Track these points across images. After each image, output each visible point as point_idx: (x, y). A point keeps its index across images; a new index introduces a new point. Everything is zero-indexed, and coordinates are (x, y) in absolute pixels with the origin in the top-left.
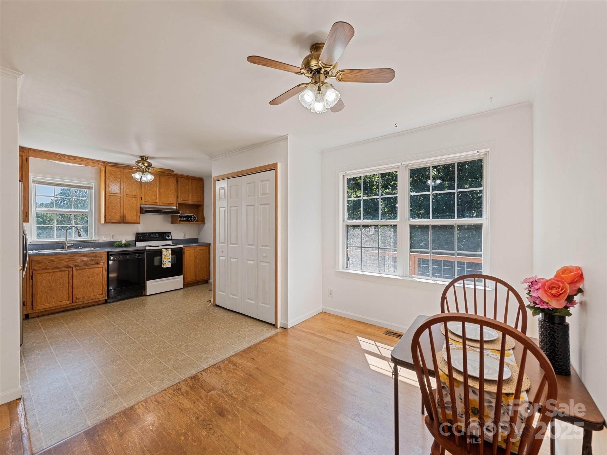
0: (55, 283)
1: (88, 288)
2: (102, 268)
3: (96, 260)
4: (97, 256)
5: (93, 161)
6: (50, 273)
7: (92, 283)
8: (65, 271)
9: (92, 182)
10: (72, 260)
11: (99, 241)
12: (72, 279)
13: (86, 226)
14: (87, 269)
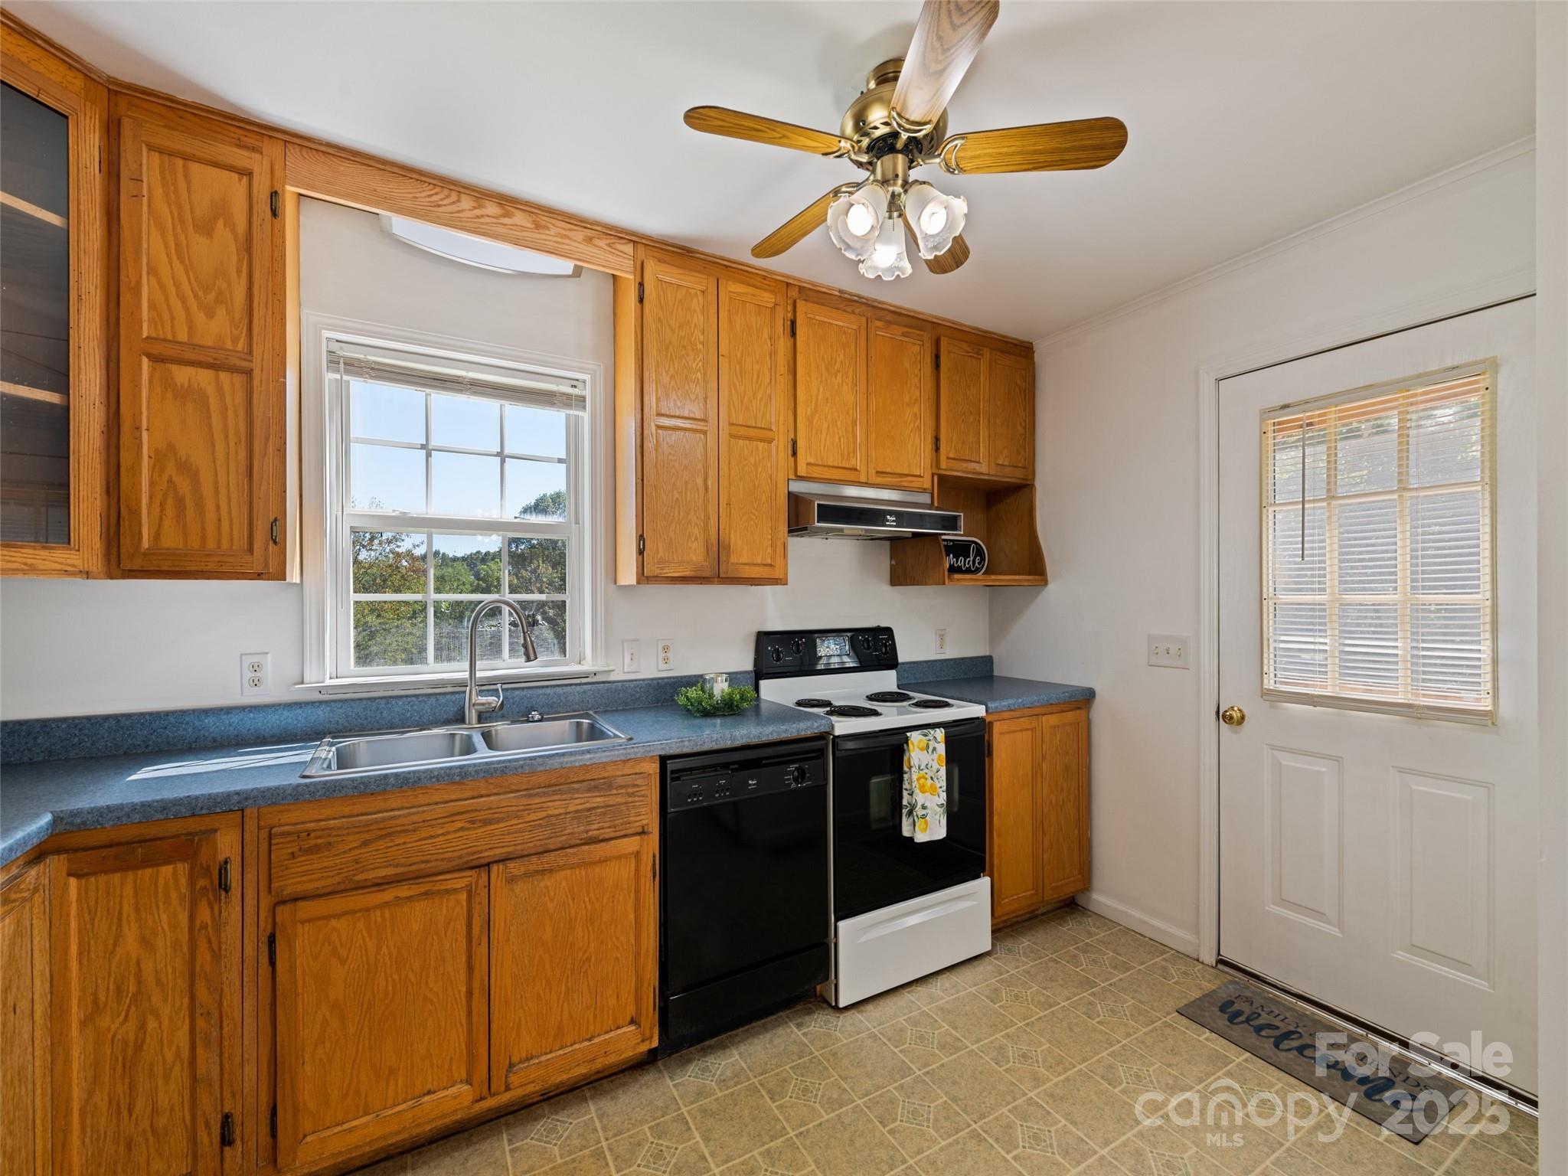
0: (400, 975)
1: (567, 992)
2: (633, 861)
3: (604, 814)
4: (610, 787)
5: (589, 233)
6: (368, 910)
7: (589, 959)
8: (448, 892)
9: (581, 370)
10: (486, 822)
11: (613, 677)
12: (485, 940)
13: (558, 597)
14: (561, 868)
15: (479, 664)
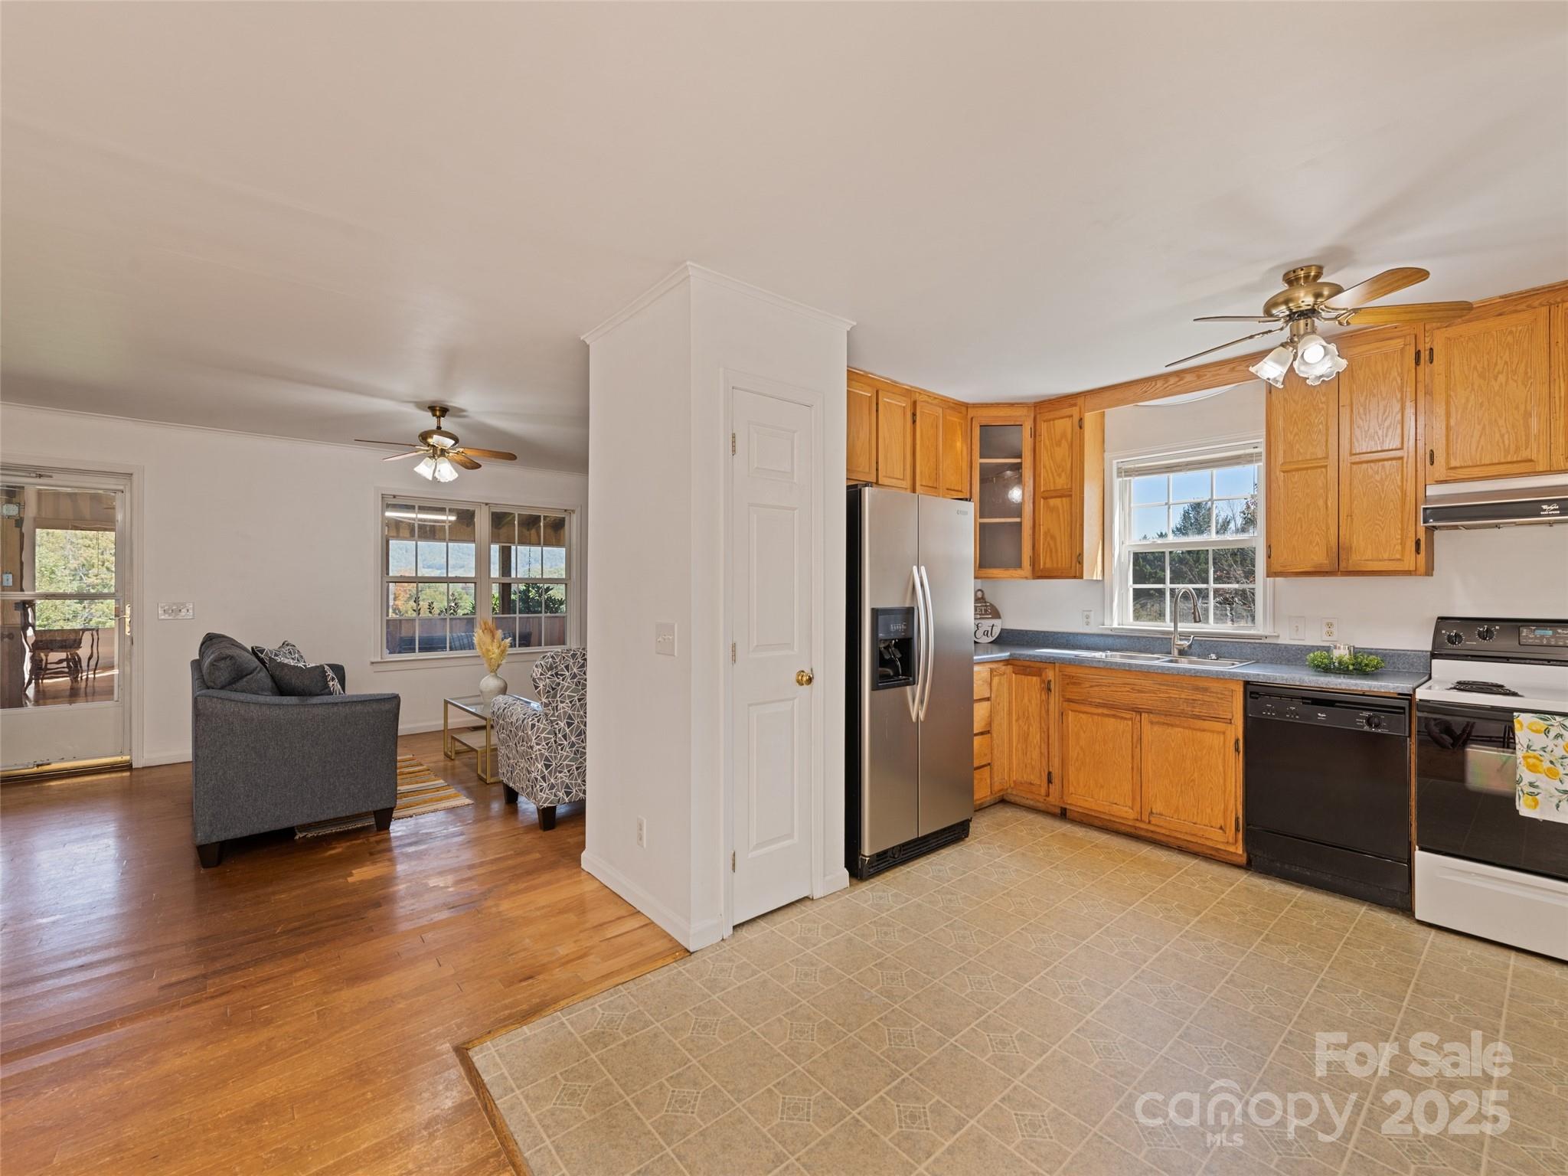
0: (1105, 746)
1: (1181, 791)
2: (1221, 736)
3: (1202, 705)
4: (1207, 691)
6: (1092, 714)
7: (1193, 780)
8: (1126, 719)
10: (1140, 691)
11: (1279, 641)
12: (1139, 747)
13: (1251, 586)
14: (1178, 726)
15: (1179, 625)
